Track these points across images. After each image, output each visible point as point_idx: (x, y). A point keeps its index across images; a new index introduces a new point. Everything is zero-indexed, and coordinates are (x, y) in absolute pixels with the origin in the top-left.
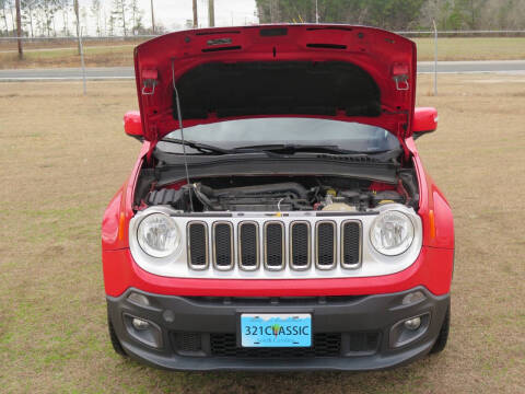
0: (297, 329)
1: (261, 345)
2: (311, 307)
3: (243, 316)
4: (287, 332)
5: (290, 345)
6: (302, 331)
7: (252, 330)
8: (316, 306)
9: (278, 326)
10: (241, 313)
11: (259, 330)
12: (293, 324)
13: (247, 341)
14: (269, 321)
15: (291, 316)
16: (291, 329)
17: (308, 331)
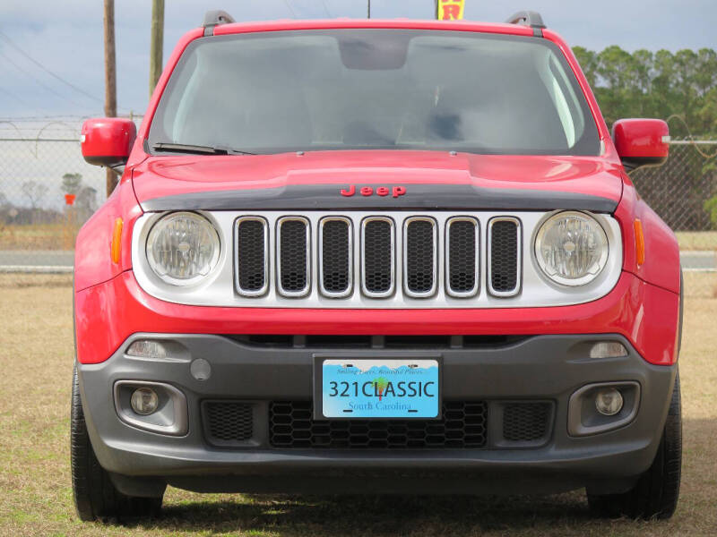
0: (416, 387)
1: (356, 414)
2: (439, 352)
3: (326, 363)
4: (398, 391)
5: (403, 414)
6: (423, 390)
7: (341, 388)
8: (444, 351)
9: (383, 381)
10: (322, 360)
11: (352, 388)
12: (408, 378)
13: (332, 408)
14: (368, 373)
15: (407, 363)
16: (405, 386)
17: (434, 389)
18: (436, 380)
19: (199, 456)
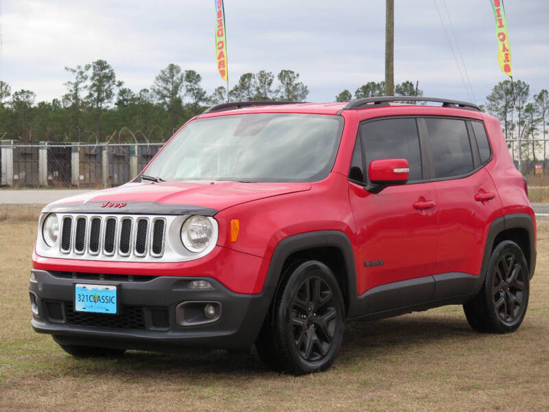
0: (108, 298)
1: (87, 310)
2: (118, 282)
3: (77, 285)
4: (102, 300)
5: (104, 311)
6: (111, 300)
7: (82, 298)
8: (120, 282)
9: (97, 294)
10: (76, 283)
11: (86, 298)
12: (105, 294)
13: (79, 307)
14: (92, 291)
15: (105, 287)
16: (104, 298)
17: (115, 300)
18: (115, 296)
19: (41, 326)
